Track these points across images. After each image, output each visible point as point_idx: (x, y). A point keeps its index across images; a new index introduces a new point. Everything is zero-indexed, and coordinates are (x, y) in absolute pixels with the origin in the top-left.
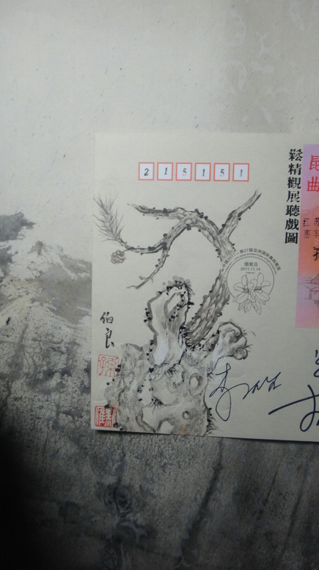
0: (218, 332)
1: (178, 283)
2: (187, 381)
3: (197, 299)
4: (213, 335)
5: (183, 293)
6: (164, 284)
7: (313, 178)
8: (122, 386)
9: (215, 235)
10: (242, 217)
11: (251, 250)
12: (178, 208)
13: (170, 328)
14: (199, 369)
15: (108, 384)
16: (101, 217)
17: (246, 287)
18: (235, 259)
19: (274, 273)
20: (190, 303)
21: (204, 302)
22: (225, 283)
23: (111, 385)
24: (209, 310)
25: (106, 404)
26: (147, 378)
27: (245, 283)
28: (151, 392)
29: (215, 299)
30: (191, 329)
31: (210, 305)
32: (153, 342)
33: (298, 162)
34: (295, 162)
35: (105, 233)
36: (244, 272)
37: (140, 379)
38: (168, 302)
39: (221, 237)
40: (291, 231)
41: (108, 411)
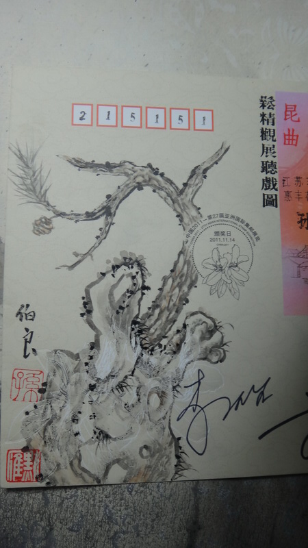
0: (185, 326)
1: (127, 261)
2: (144, 399)
3: (154, 282)
4: (178, 331)
5: (134, 274)
6: (108, 262)
7: (289, 130)
8: (49, 415)
9: (174, 196)
10: (208, 174)
11: (221, 215)
12: (125, 162)
13: (118, 324)
14: (160, 381)
15: (27, 413)
16: (20, 172)
17: (218, 264)
18: (202, 227)
19: (252, 245)
20: (145, 288)
21: (164, 285)
22: (191, 259)
23: (31, 414)
24: (171, 297)
25: (25, 444)
26: (87, 400)
27: (216, 258)
28: (93, 420)
29: (178, 280)
30: (148, 324)
31: (173, 289)
32: (94, 346)
33: (270, 111)
34: (267, 111)
35: (25, 193)
36: (214, 244)
37: (76, 403)
38: (114, 287)
39: (182, 199)
40: (268, 192)
41: (28, 456)
